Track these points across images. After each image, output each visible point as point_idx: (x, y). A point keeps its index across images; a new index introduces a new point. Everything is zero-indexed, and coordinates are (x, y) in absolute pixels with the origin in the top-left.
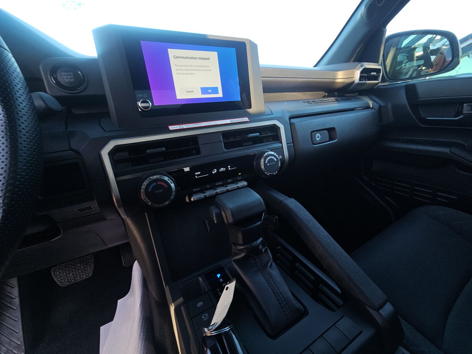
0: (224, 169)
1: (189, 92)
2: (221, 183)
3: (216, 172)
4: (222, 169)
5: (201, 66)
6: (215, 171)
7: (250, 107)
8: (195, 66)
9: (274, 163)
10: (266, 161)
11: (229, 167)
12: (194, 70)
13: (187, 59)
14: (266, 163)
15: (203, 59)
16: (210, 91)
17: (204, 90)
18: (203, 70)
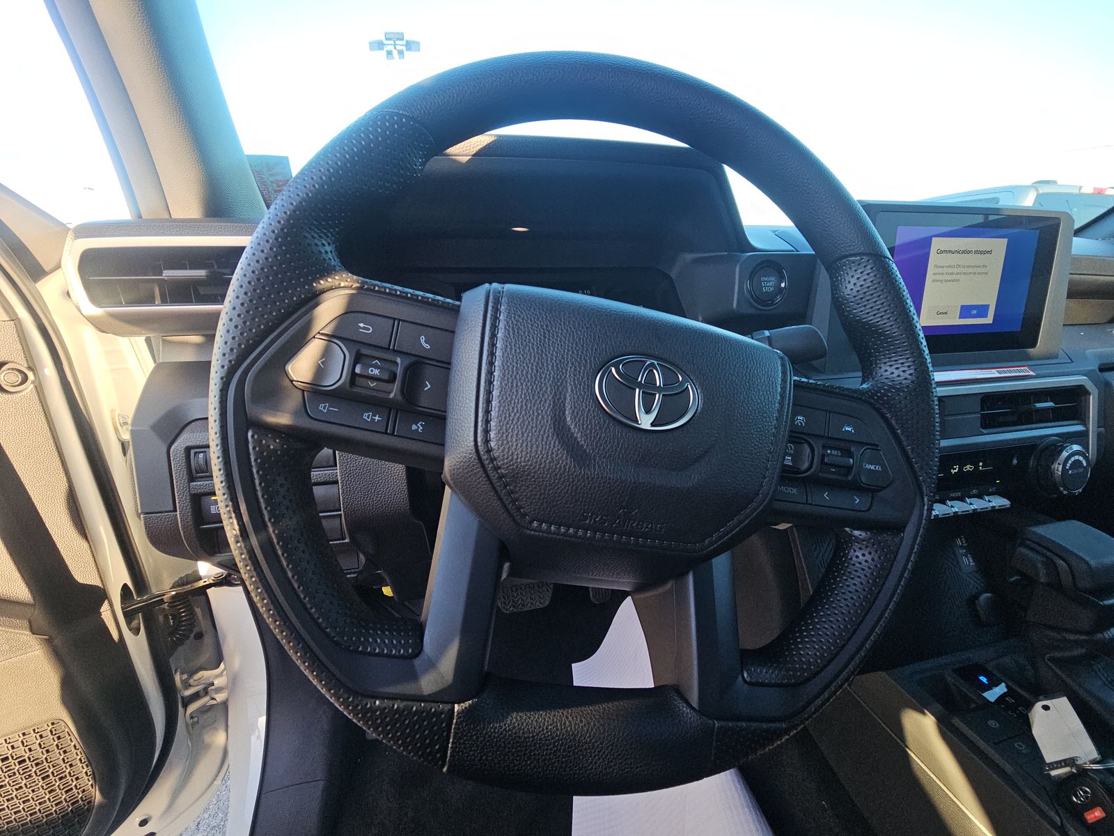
0: (971, 468)
1: (940, 314)
2: (959, 494)
3: (956, 471)
4: (968, 468)
5: (973, 267)
6: (955, 469)
7: (1034, 345)
8: (964, 267)
9: (1081, 470)
10: (1068, 465)
11: (981, 464)
12: (960, 274)
13: (956, 255)
14: (1067, 468)
15: (982, 252)
16: (975, 312)
17: (966, 311)
18: (975, 274)
